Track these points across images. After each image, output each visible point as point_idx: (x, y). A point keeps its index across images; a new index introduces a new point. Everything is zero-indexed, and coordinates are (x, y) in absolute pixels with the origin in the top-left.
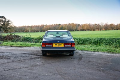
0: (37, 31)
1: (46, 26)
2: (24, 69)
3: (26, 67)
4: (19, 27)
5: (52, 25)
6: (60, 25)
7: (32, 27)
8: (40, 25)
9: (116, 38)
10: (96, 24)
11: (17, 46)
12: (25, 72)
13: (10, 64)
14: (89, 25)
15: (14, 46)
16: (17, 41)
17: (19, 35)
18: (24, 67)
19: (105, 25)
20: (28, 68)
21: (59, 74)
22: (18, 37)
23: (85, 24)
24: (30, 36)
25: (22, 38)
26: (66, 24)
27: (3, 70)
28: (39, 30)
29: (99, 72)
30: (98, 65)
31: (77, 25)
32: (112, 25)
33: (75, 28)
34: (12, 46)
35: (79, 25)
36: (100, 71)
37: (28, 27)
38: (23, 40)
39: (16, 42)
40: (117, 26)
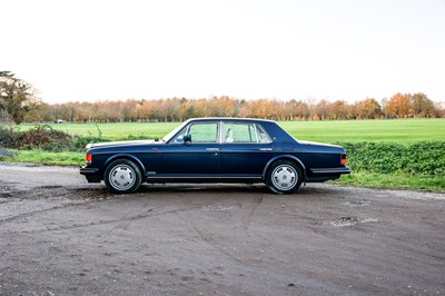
0: (113, 120)
1: (141, 104)
2: (103, 227)
3: (107, 222)
4: (57, 105)
5: (161, 101)
6: (184, 100)
7: (96, 107)
8: (124, 100)
9: (354, 142)
10: (294, 101)
11: (63, 163)
12: (109, 233)
13: (58, 212)
14: (274, 104)
15: (54, 164)
16: (59, 149)
17: (65, 132)
18: (101, 222)
19: (319, 105)
20: (115, 224)
21: (205, 239)
22: (60, 135)
23: (261, 101)
24: (100, 133)
25: (75, 141)
26: (204, 100)
27: (44, 228)
28: (120, 115)
29: (313, 234)
30: (309, 216)
31: (237, 101)
32: (340, 103)
33: (232, 112)
34: (49, 162)
35: (243, 102)
36: (315, 231)
37: (86, 105)
38: (78, 146)
39: (56, 151)
40: (354, 107)
